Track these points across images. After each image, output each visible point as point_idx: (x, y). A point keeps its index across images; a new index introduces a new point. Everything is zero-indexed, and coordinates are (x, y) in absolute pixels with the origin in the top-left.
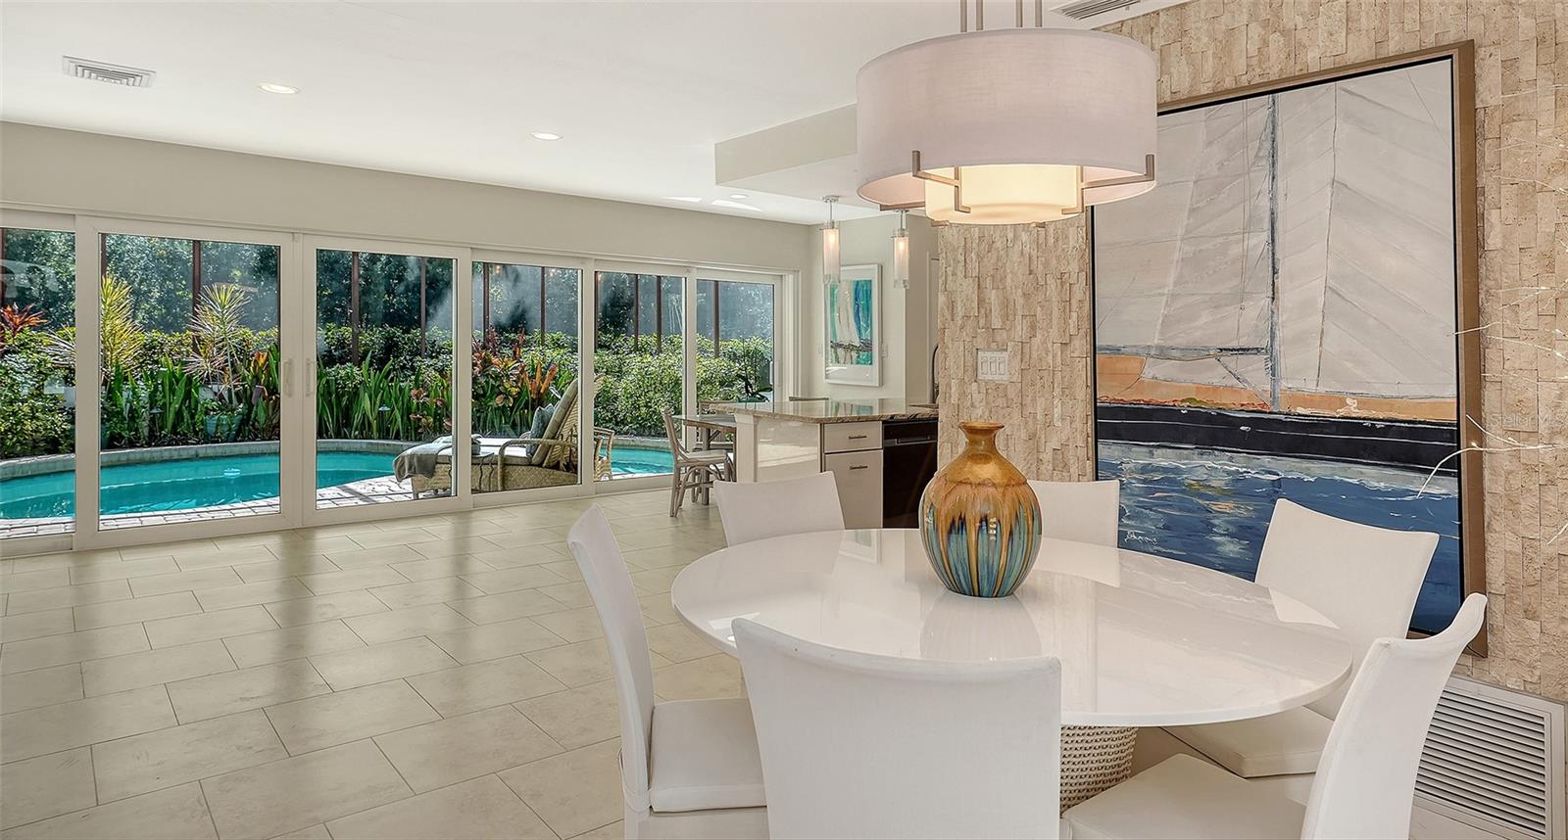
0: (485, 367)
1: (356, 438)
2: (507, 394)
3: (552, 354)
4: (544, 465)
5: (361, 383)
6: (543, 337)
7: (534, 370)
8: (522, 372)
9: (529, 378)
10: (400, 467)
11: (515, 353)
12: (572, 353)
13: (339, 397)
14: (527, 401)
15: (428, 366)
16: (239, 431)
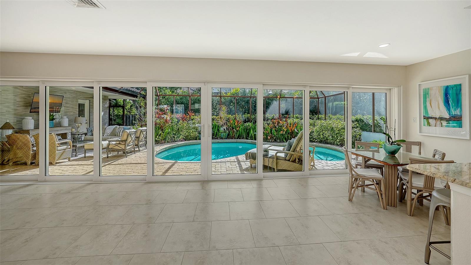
0: (278, 124)
1: (250, 139)
2: (284, 130)
3: (296, 120)
4: (290, 160)
5: (251, 127)
6: (293, 116)
7: (291, 124)
8: (287, 125)
9: (289, 126)
10: (247, 156)
11: (286, 120)
12: (301, 120)
13: (247, 130)
14: (289, 132)
15: (266, 123)
16: (227, 137)
